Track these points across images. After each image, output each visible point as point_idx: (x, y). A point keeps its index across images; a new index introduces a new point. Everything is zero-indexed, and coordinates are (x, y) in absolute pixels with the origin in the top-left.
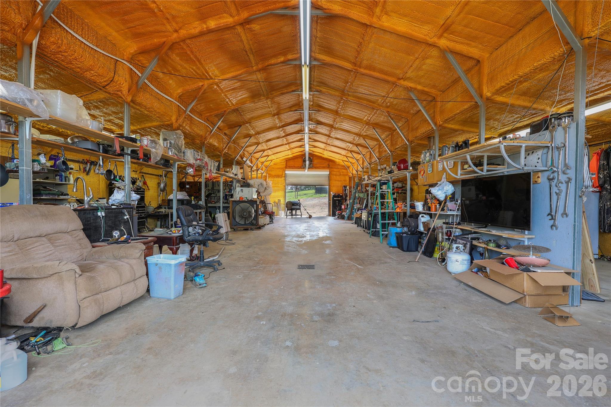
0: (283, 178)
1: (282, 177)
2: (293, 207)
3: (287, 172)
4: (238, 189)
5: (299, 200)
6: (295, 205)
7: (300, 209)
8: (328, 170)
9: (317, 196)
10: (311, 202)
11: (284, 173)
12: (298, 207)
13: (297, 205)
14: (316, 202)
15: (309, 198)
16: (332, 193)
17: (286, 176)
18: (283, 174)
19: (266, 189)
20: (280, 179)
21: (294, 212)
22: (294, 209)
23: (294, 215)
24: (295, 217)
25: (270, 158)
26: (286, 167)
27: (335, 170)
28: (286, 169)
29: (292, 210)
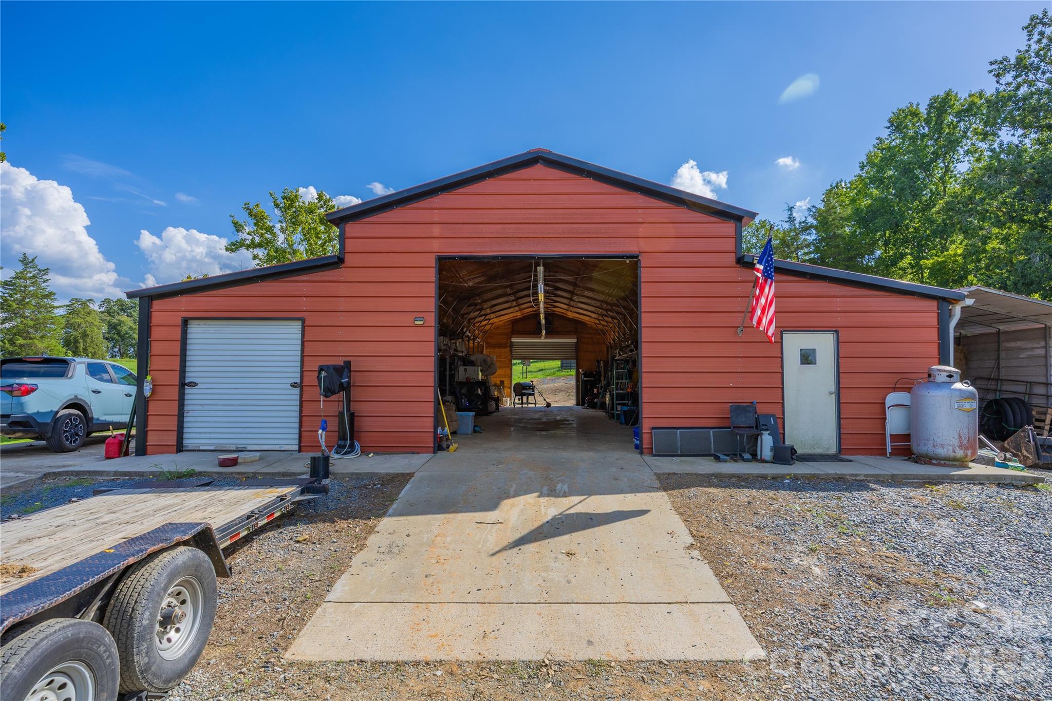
0: (508, 349)
1: (505, 347)
2: (523, 391)
3: (513, 340)
4: (462, 369)
5: (532, 382)
6: (527, 389)
7: (533, 395)
8: (575, 336)
9: (563, 373)
10: (551, 385)
11: (509, 341)
12: (531, 392)
13: (529, 388)
14: (560, 384)
15: (548, 378)
16: (581, 370)
17: (512, 344)
18: (507, 343)
19: (489, 367)
20: (503, 350)
21: (525, 398)
22: (525, 394)
23: (525, 404)
24: (526, 406)
25: (491, 321)
26: (512, 332)
27: (586, 336)
28: (513, 336)
29: (522, 395)
